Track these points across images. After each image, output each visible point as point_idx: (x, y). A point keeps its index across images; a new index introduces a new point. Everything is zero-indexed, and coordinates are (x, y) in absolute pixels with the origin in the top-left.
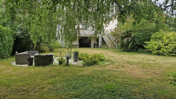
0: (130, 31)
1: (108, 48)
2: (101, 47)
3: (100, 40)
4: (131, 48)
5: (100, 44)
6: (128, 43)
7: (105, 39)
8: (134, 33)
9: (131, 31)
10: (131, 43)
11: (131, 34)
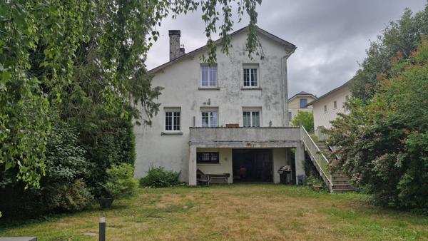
0: (395, 126)
1: (324, 188)
2: (301, 184)
3: (299, 159)
4: (411, 196)
5: (300, 171)
6: (395, 174)
7: (313, 156)
8: (415, 133)
9: (402, 127)
10: (406, 176)
11: (403, 136)
